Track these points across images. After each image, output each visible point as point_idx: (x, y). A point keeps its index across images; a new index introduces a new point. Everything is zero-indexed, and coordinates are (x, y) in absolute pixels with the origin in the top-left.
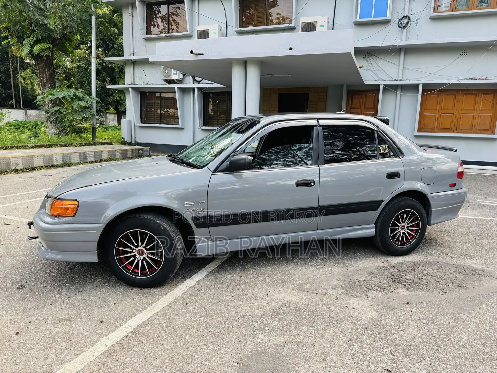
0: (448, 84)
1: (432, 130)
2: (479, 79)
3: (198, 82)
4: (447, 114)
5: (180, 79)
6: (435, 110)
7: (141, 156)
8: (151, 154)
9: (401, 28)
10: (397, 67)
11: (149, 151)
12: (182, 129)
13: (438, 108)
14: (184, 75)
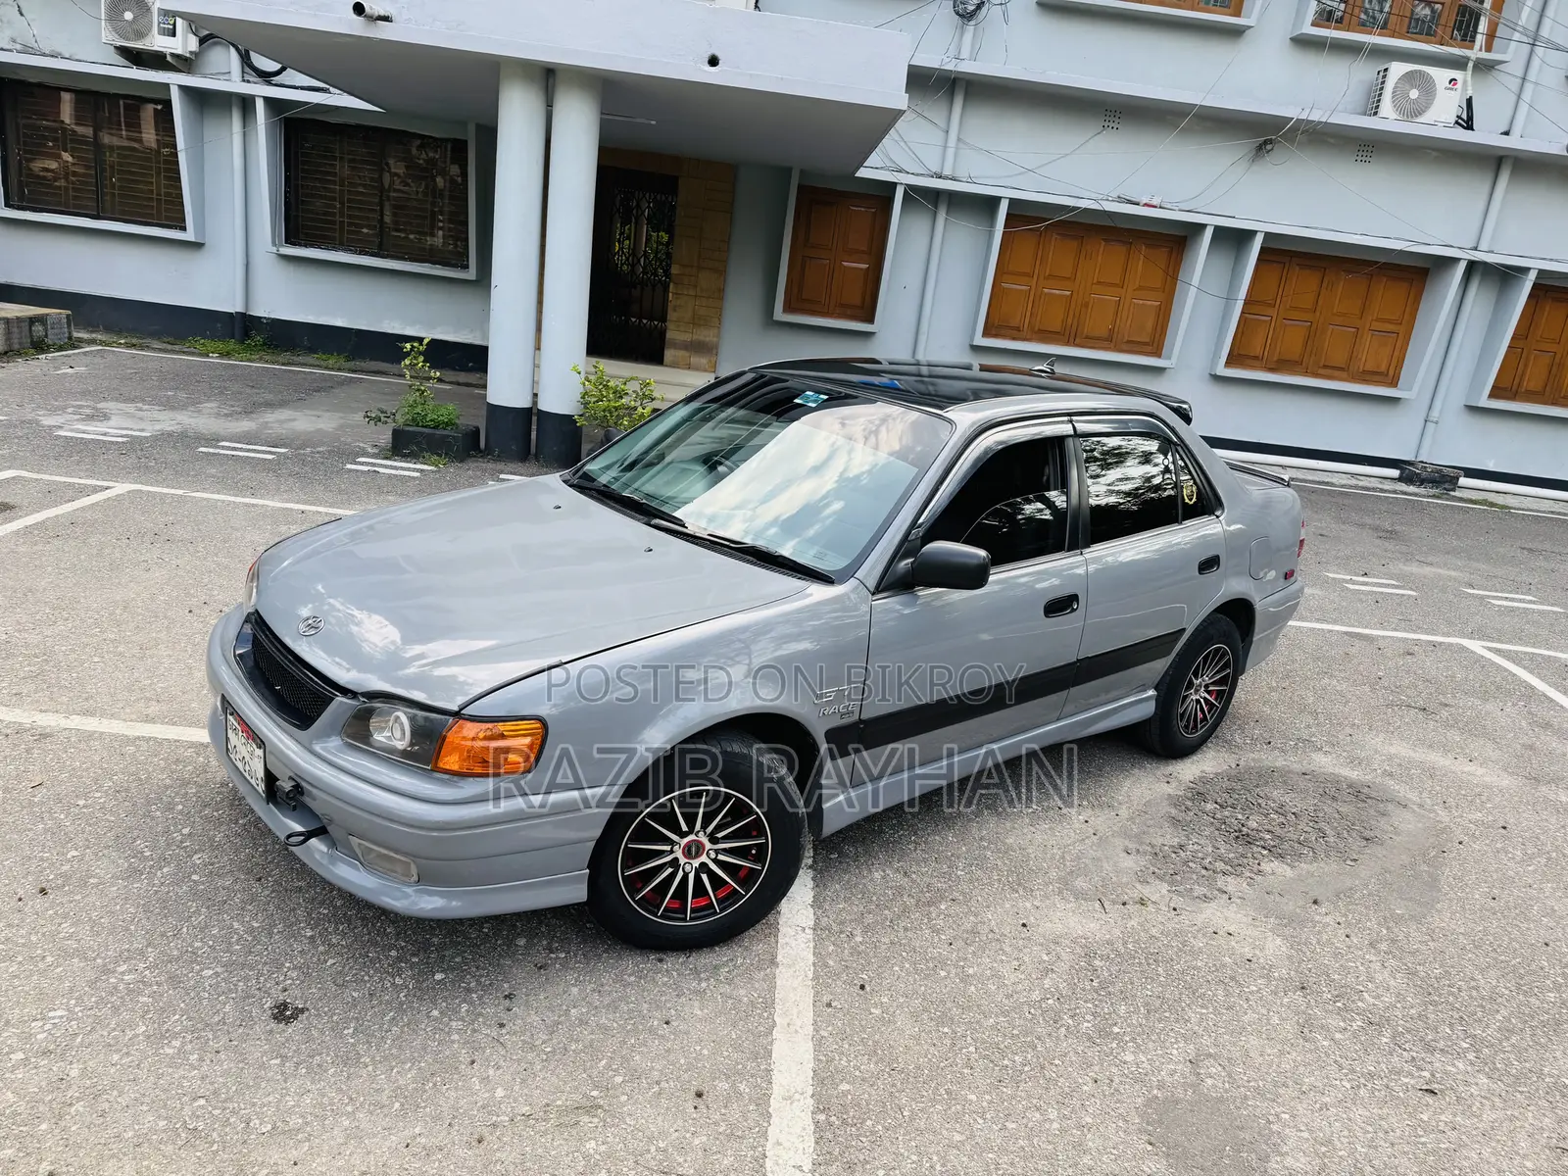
0: (1075, 208)
1: (1016, 333)
2: (1146, 205)
3: (266, 77)
4: (1057, 292)
5: (188, 55)
6: (1029, 276)
7: (40, 347)
8: (75, 335)
9: (961, 15)
10: (942, 134)
11: (69, 326)
12: (197, 246)
13: (1036, 271)
14: (202, 41)
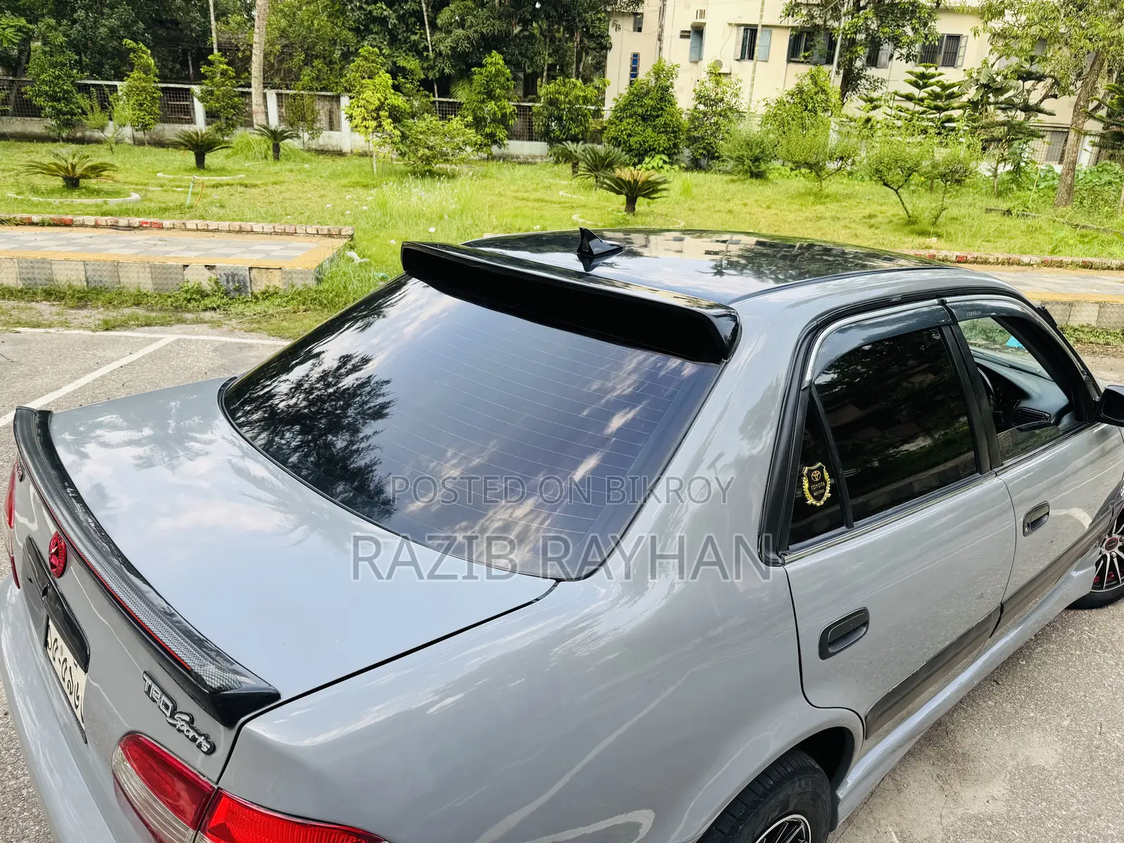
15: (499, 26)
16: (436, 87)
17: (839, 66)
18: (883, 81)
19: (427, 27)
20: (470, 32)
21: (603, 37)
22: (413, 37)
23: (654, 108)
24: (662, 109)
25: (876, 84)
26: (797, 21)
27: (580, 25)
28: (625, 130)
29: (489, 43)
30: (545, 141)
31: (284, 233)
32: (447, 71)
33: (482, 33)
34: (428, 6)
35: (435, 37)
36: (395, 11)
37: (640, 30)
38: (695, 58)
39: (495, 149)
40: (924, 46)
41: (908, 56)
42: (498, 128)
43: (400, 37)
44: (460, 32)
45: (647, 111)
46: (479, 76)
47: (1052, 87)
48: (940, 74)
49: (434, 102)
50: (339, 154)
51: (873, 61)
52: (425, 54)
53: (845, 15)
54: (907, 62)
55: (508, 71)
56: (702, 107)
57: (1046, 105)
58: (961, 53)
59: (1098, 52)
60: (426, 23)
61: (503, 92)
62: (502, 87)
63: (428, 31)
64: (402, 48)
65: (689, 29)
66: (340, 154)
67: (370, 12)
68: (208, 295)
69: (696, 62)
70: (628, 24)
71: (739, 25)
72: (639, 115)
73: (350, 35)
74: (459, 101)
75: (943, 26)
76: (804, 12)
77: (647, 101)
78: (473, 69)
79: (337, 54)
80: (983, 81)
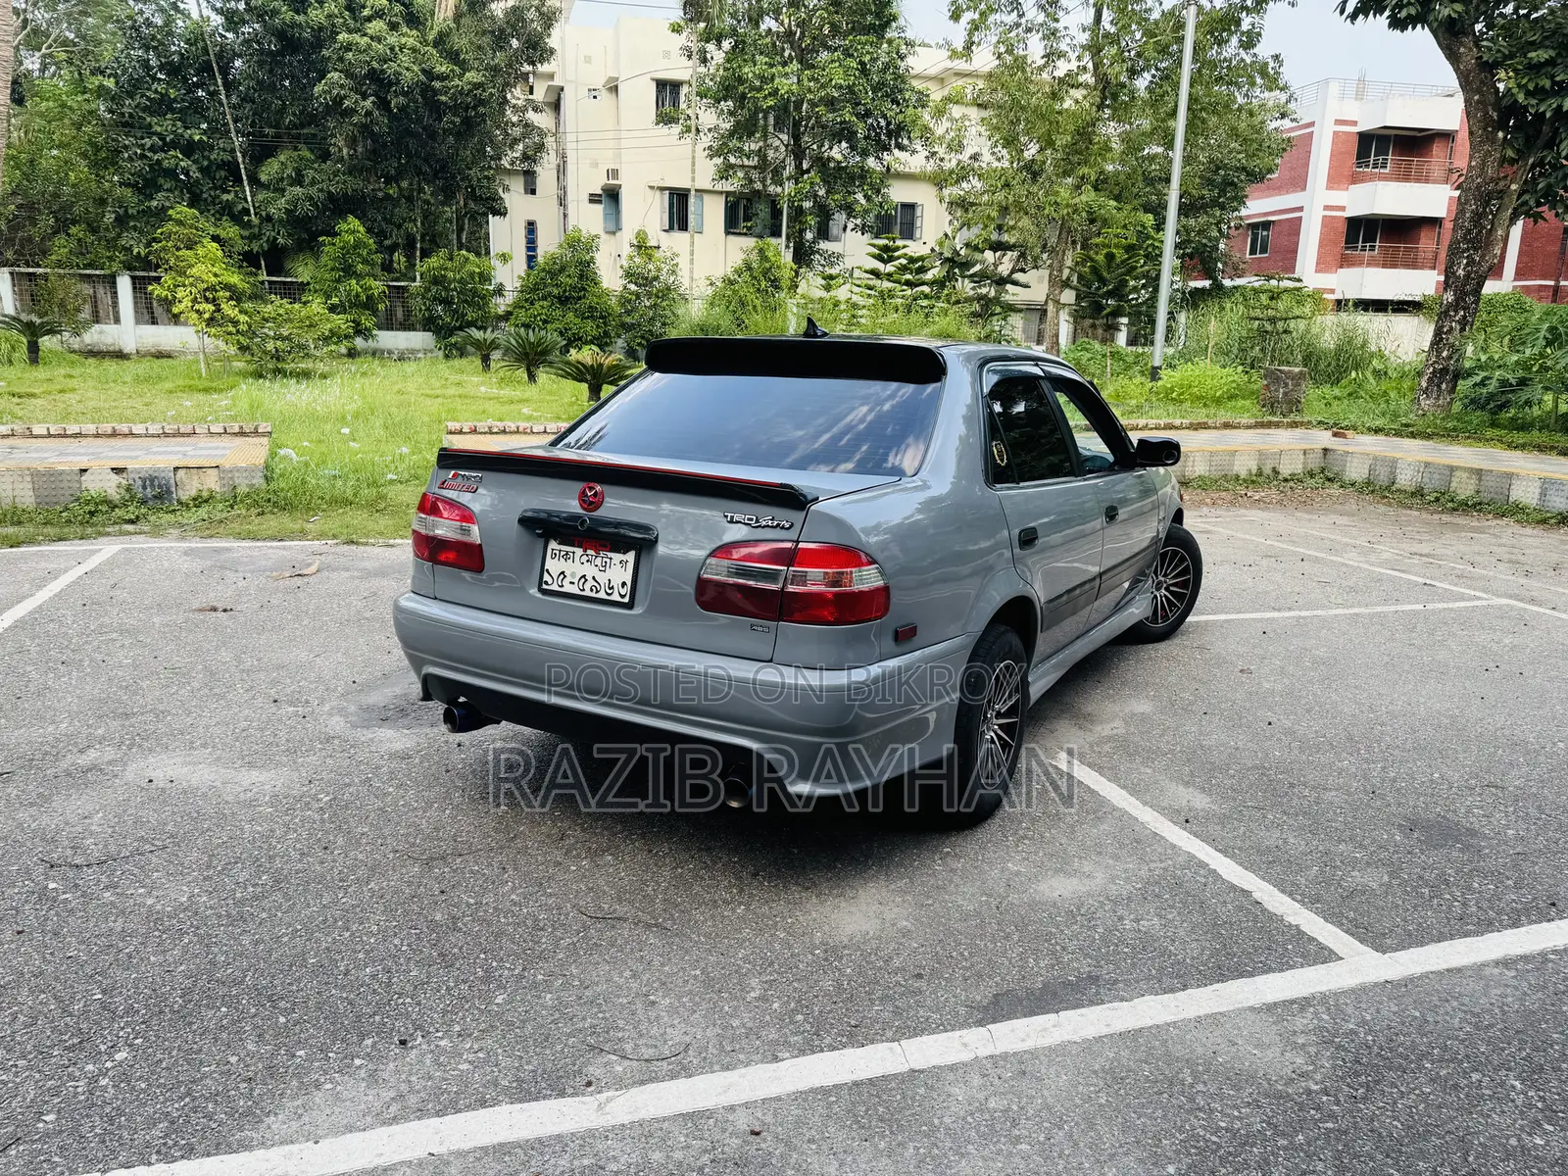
15: (353, 184)
16: (263, 262)
17: (788, 238)
18: (839, 256)
19: (246, 183)
20: (313, 191)
21: (494, 200)
22: (225, 197)
23: (574, 288)
24: (584, 289)
25: (833, 259)
26: (732, 185)
27: (463, 185)
28: (539, 315)
29: (340, 205)
30: (429, 330)
31: (178, 434)
32: (280, 240)
33: (329, 192)
34: (244, 157)
35: (260, 197)
36: (194, 162)
37: (533, 192)
38: (612, 228)
39: (359, 342)
40: (878, 216)
41: (864, 225)
42: (363, 314)
43: (205, 196)
44: (298, 190)
45: (565, 291)
46: (330, 249)
47: (1018, 260)
48: (904, 247)
49: (262, 283)
50: (117, 357)
51: (823, 233)
52: (246, 218)
53: (788, 179)
54: (863, 234)
55: (371, 241)
56: (633, 287)
57: (1018, 276)
58: (918, 224)
59: (1063, 218)
60: (245, 178)
61: (367, 268)
62: (365, 262)
63: (247, 189)
64: (209, 211)
65: (600, 192)
66: (120, 355)
67: (159, 162)
68: (116, 506)
69: (614, 233)
70: (517, 185)
71: (662, 189)
72: (554, 297)
73: (128, 192)
74: (300, 280)
75: (898, 193)
76: (740, 174)
77: (562, 278)
78: (321, 239)
79: (109, 218)
80: (947, 254)
